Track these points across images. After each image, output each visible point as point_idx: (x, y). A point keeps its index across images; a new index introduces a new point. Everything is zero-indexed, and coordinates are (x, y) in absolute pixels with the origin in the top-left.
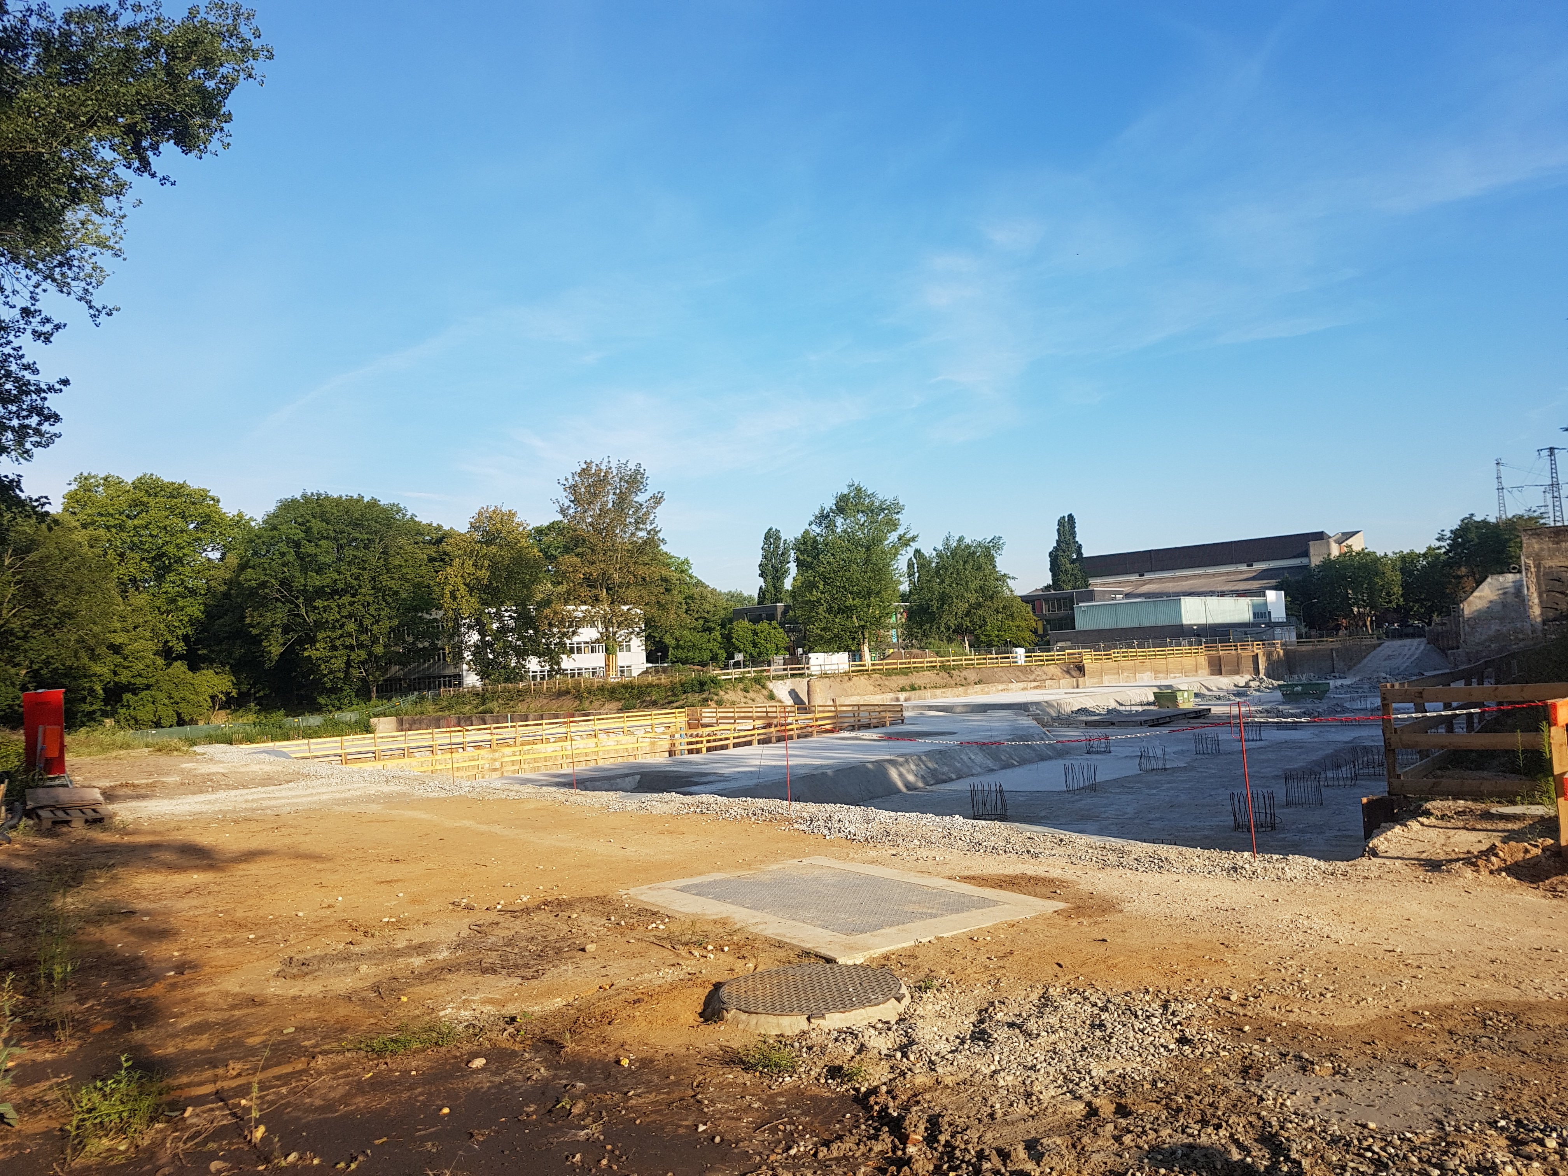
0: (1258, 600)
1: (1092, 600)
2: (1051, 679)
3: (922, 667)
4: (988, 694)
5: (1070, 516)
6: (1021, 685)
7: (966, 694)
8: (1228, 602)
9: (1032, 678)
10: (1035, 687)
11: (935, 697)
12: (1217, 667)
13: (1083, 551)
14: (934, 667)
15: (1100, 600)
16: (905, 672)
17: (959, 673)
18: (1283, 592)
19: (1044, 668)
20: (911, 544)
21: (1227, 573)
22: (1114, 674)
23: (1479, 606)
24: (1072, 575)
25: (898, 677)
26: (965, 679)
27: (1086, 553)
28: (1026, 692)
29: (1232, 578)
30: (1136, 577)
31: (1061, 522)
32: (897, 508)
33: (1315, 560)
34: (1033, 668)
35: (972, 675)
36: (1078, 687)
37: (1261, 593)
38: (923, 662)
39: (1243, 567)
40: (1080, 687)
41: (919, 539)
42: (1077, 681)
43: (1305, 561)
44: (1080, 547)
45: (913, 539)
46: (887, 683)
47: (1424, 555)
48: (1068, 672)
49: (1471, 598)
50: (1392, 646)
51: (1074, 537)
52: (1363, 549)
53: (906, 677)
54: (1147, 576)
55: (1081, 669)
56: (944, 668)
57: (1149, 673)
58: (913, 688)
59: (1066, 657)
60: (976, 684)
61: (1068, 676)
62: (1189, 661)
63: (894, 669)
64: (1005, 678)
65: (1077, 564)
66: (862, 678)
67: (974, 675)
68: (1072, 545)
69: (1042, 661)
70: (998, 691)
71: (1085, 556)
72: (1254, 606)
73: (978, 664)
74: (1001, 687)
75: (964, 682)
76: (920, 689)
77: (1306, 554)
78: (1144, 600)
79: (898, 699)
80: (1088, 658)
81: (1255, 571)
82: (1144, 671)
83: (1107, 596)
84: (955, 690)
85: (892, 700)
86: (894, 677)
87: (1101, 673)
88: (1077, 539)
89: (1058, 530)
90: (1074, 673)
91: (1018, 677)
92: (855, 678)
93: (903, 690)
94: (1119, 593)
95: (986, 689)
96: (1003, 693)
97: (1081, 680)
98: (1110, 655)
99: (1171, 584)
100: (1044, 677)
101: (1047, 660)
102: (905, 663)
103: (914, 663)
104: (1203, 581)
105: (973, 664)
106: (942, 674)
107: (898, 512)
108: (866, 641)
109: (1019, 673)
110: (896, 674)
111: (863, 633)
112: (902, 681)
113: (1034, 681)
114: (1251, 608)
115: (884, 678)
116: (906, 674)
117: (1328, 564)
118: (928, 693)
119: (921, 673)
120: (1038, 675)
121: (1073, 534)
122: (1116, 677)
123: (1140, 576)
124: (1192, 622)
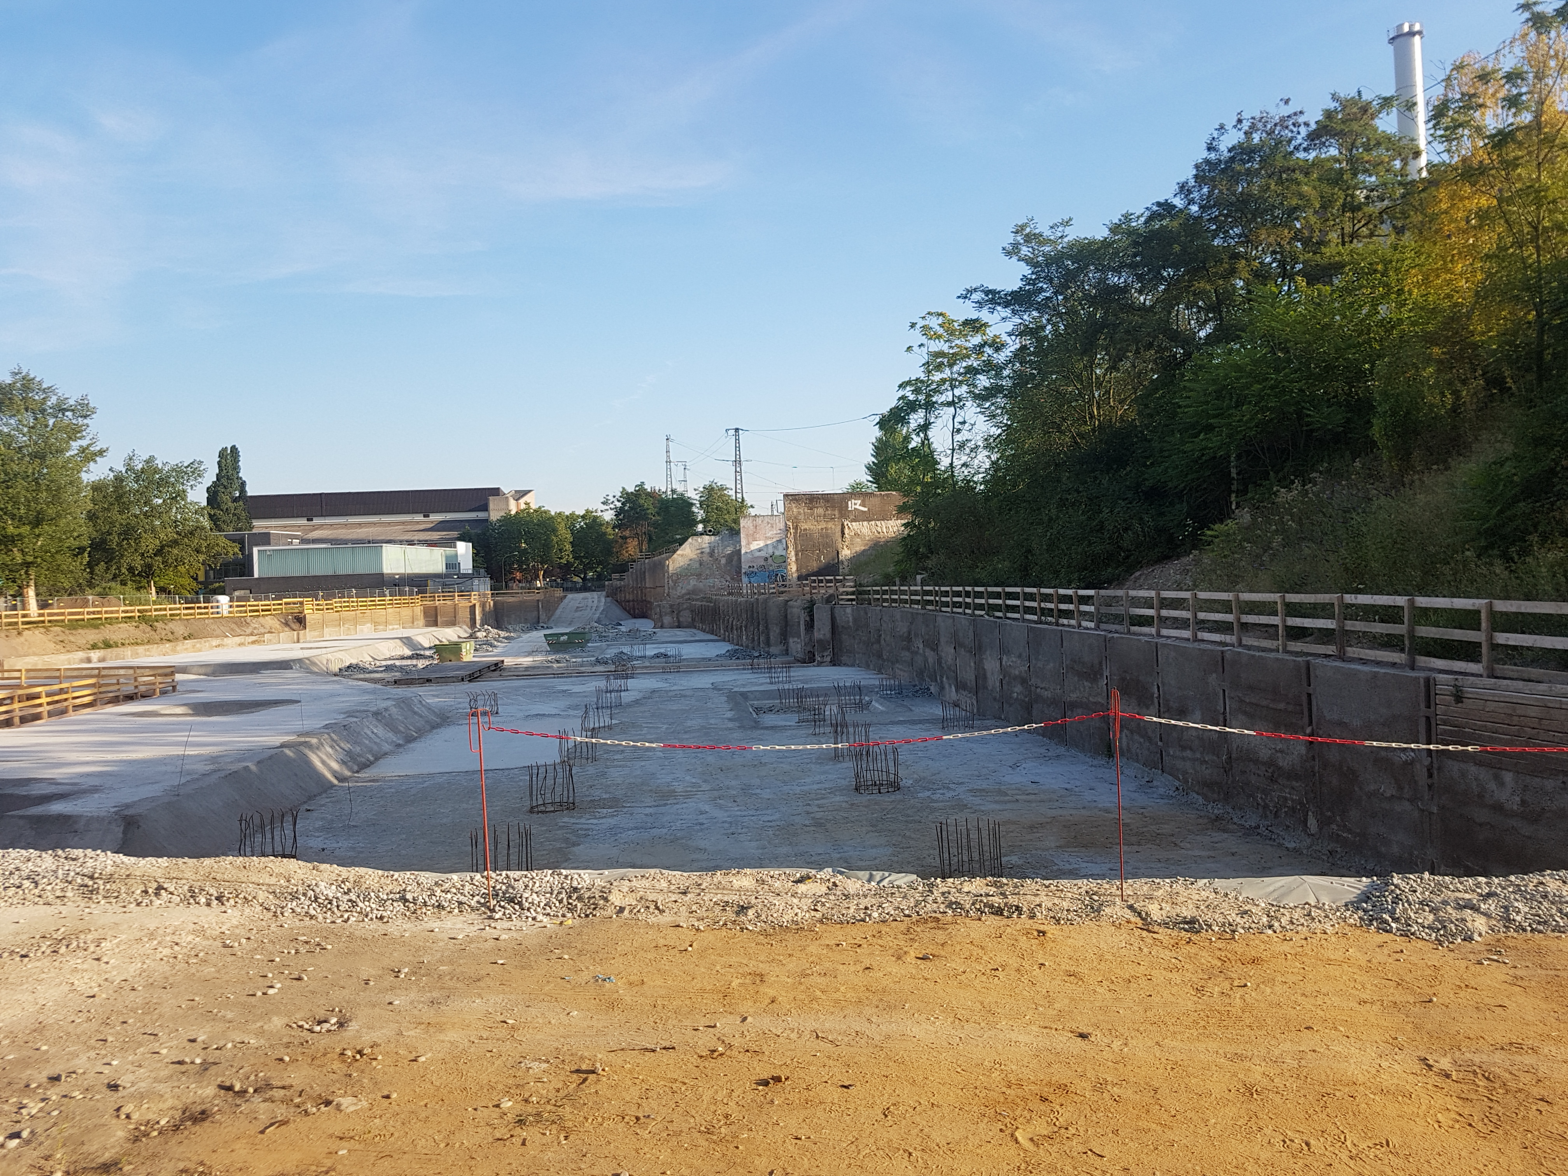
0: (450, 551)
1: (269, 544)
2: (269, 632)
3: (117, 618)
4: (200, 651)
5: (234, 448)
6: (238, 640)
7: (174, 651)
8: (424, 551)
9: (248, 631)
10: (253, 642)
11: (136, 655)
12: (432, 619)
13: (247, 489)
14: (130, 617)
15: (276, 545)
16: (94, 624)
17: (163, 626)
18: (471, 544)
19: (261, 619)
20: (98, 459)
21: (403, 523)
22: (335, 626)
23: (682, 564)
24: (234, 514)
25: (87, 631)
26: (172, 633)
27: (251, 491)
28: (243, 648)
29: (409, 527)
30: (303, 521)
31: (222, 454)
32: (84, 410)
33: (495, 515)
34: (249, 619)
35: (179, 628)
36: (298, 642)
37: (449, 543)
38: (117, 612)
39: (419, 518)
40: (301, 641)
41: (109, 454)
42: (298, 634)
43: (481, 515)
44: (243, 484)
45: (101, 453)
46: (72, 638)
47: (583, 517)
48: (287, 624)
49: (675, 556)
50: (574, 599)
51: (238, 472)
52: (540, 508)
53: (97, 631)
54: (317, 521)
55: (301, 620)
56: (144, 619)
57: (369, 625)
58: (107, 645)
59: (284, 606)
60: (185, 638)
61: (287, 629)
62: (406, 612)
63: (77, 620)
64: (218, 632)
65: (241, 503)
66: (37, 632)
67: (182, 627)
68: (236, 481)
69: (257, 611)
70: (212, 647)
71: (249, 494)
72: (447, 557)
73: (185, 615)
74: (215, 642)
75: (171, 637)
76: (117, 646)
77: (485, 508)
78: (330, 546)
79: (89, 660)
80: (309, 607)
81: (432, 522)
82: (364, 624)
83: (283, 541)
84: (161, 646)
85: (82, 661)
86: (80, 631)
87: (323, 624)
88: (240, 475)
89: (219, 463)
90: (294, 626)
91: (233, 630)
92: (26, 633)
93: (94, 647)
94: (296, 537)
95: (198, 645)
96: (219, 649)
97: (302, 632)
98: (332, 604)
99: (344, 531)
100: (262, 630)
101: (263, 611)
102: (94, 613)
103: (106, 612)
104: (379, 529)
105: (179, 615)
106: (143, 626)
107: (85, 417)
108: (32, 583)
109: (233, 626)
110: (83, 627)
111: (26, 573)
112: (92, 636)
113: (252, 634)
114: (444, 559)
115: (67, 632)
116: (96, 627)
117: (508, 520)
118: (128, 651)
119: (116, 626)
120: (255, 628)
121: (236, 469)
122: (337, 629)
123: (308, 520)
124: (394, 571)
